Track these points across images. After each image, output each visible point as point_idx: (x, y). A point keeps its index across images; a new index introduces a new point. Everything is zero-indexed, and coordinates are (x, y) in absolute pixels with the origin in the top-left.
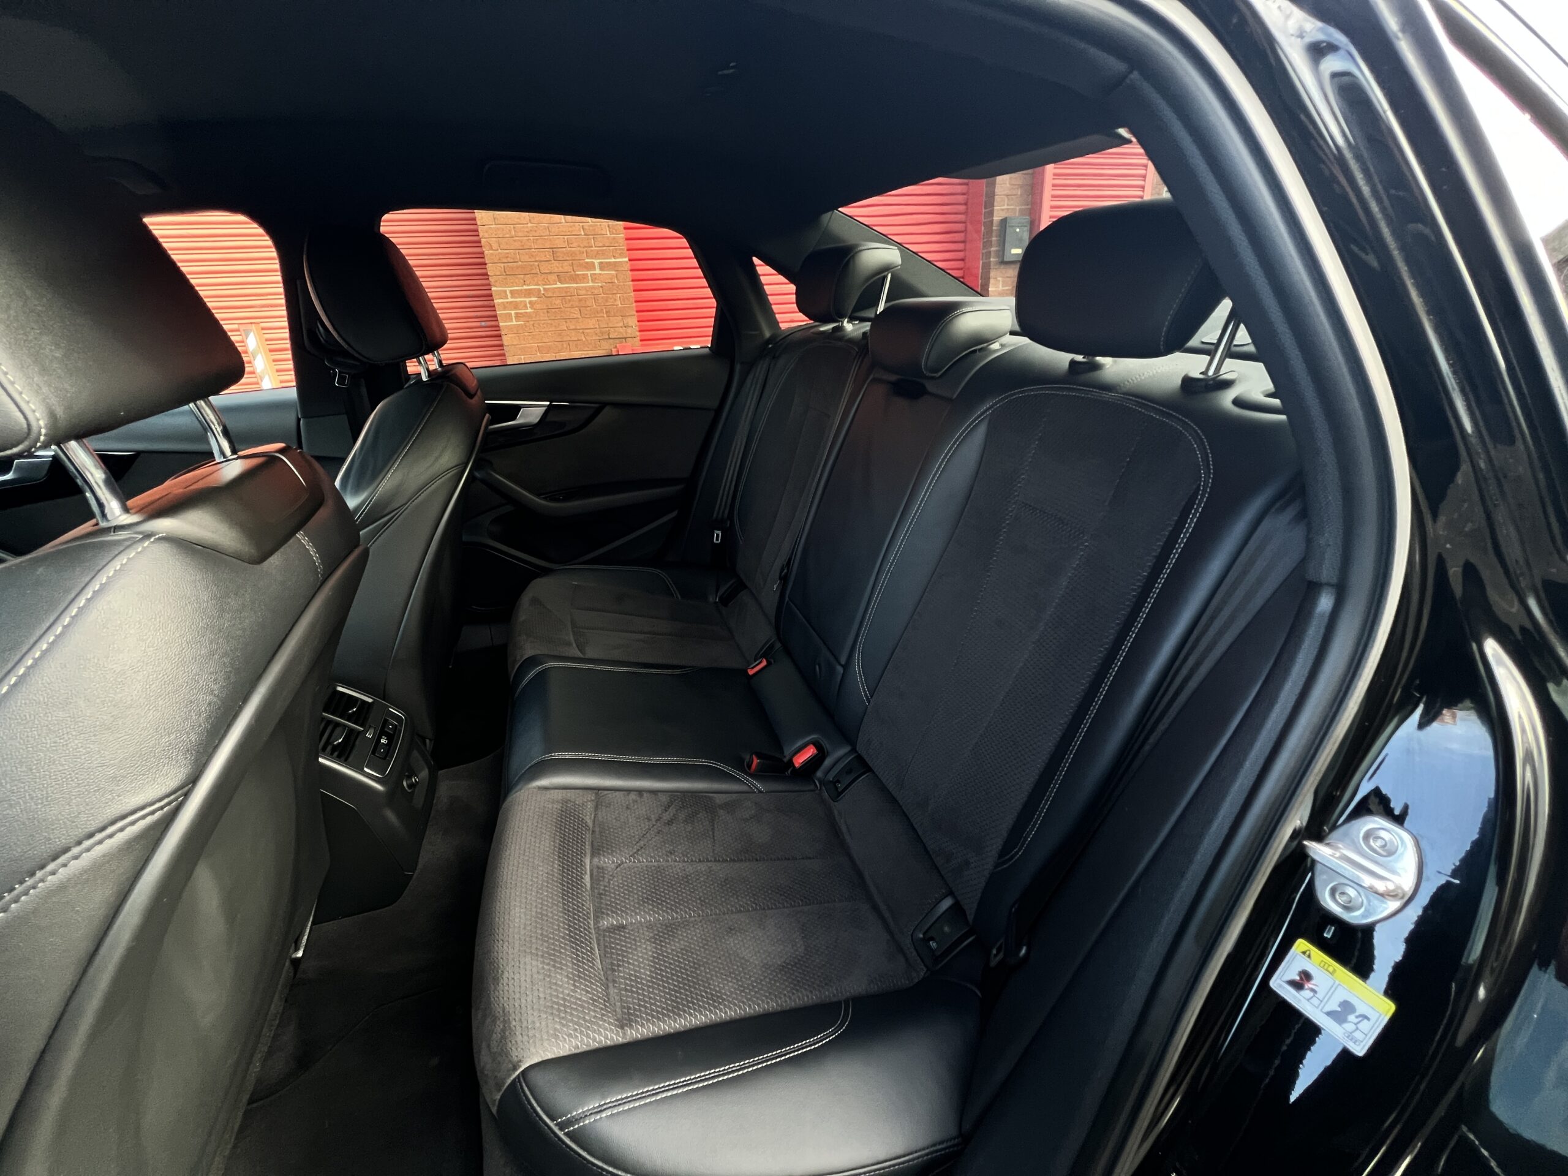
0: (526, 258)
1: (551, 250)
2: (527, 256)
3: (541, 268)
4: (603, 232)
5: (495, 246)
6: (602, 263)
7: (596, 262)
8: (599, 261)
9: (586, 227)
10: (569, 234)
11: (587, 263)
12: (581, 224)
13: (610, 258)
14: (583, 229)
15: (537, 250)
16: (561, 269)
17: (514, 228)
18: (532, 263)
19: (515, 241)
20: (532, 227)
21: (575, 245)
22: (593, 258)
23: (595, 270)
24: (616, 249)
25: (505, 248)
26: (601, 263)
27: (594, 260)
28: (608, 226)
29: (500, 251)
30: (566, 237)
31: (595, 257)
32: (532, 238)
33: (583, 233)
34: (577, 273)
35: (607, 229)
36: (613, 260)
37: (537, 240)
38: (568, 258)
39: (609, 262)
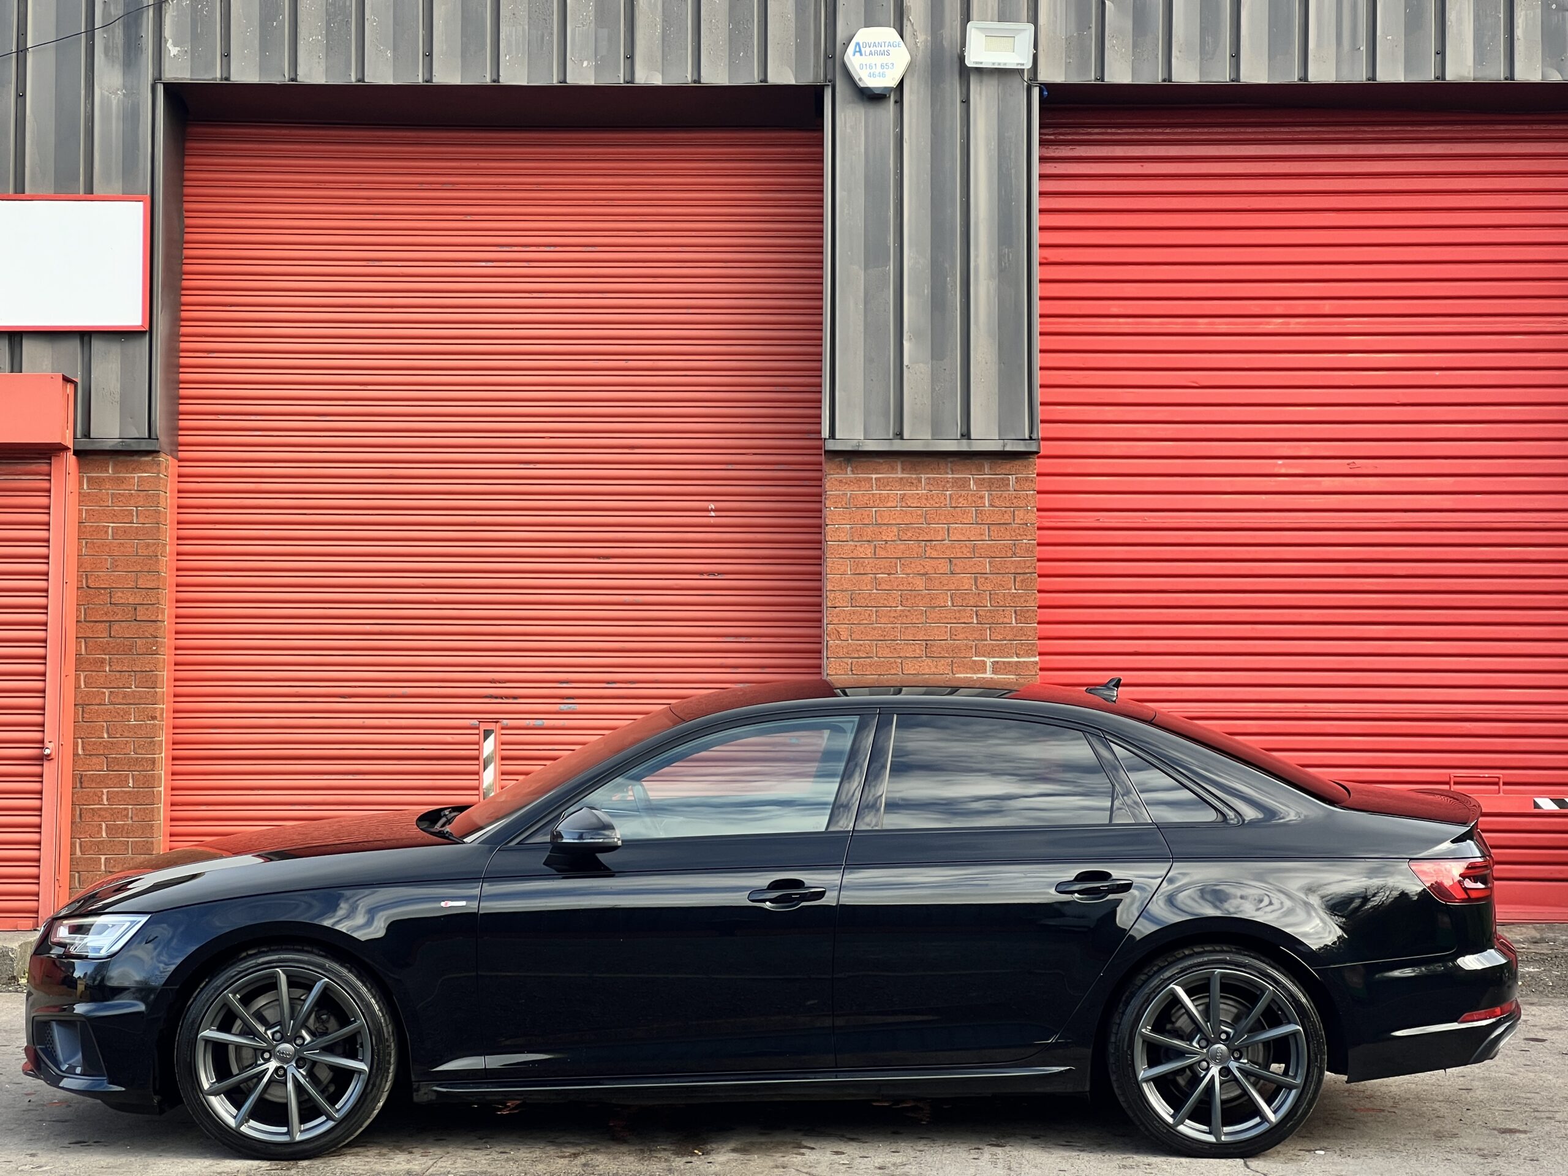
0: (886, 652)
1: (924, 643)
2: (888, 650)
3: (905, 667)
4: (1006, 620)
5: (844, 635)
6: (997, 662)
7: (989, 661)
8: (992, 660)
9: (980, 613)
10: (955, 621)
11: (975, 661)
12: (974, 609)
13: (1012, 657)
14: (977, 615)
15: (903, 642)
16: (933, 670)
17: (876, 612)
18: (893, 660)
19: (874, 629)
20: (903, 611)
21: (961, 636)
22: (984, 656)
23: (985, 672)
24: (1022, 645)
25: (858, 637)
26: (994, 663)
27: (985, 659)
28: (1015, 612)
29: (850, 641)
30: (949, 626)
31: (989, 655)
32: (899, 626)
33: (975, 622)
34: (956, 676)
35: (1014, 615)
36: (1016, 659)
37: (906, 628)
38: (947, 655)
39: (1009, 663)
